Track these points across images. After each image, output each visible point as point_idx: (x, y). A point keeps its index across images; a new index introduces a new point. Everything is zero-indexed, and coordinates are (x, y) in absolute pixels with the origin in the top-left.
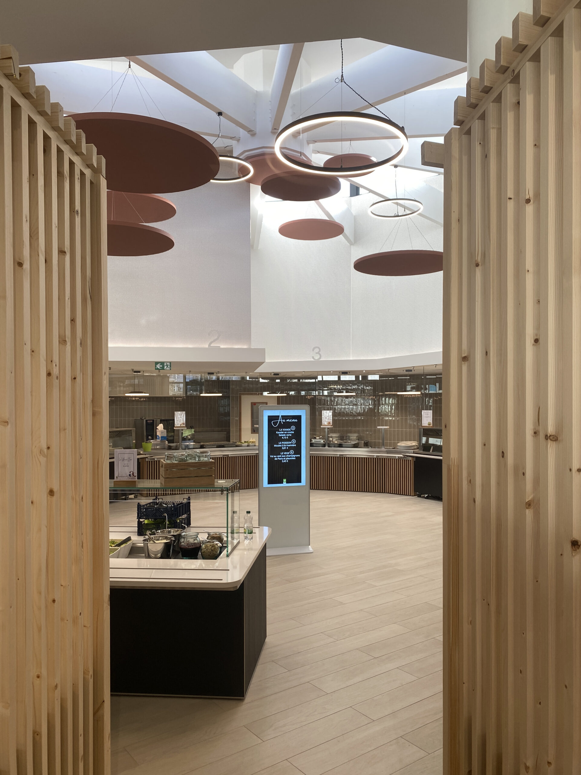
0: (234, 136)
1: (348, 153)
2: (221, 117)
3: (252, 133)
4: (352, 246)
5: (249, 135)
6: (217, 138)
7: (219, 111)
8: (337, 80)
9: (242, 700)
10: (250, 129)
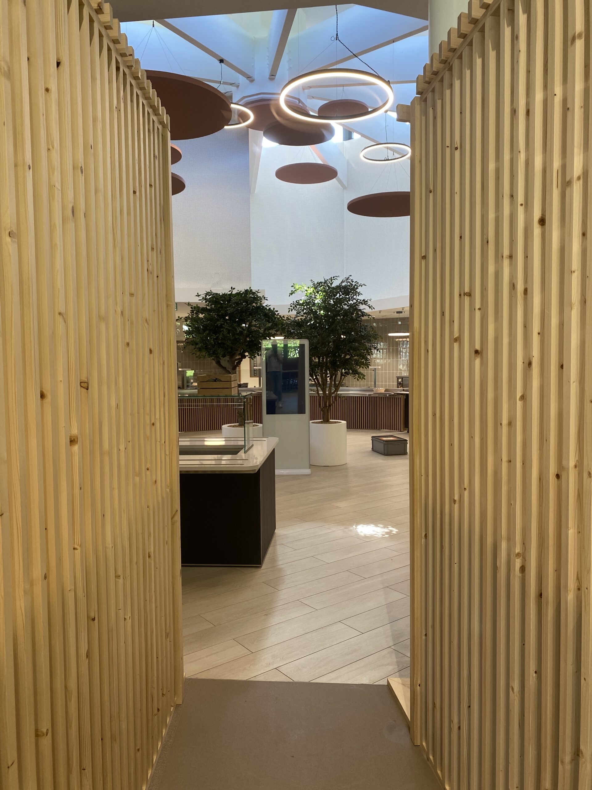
0: (234, 83)
1: (341, 99)
2: (222, 64)
3: (250, 79)
4: (345, 190)
5: (248, 81)
6: (219, 84)
7: (221, 59)
8: (333, 39)
9: (261, 567)
10: (249, 75)
